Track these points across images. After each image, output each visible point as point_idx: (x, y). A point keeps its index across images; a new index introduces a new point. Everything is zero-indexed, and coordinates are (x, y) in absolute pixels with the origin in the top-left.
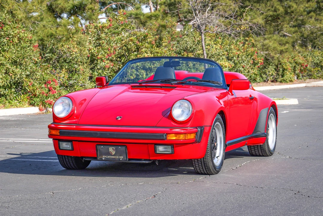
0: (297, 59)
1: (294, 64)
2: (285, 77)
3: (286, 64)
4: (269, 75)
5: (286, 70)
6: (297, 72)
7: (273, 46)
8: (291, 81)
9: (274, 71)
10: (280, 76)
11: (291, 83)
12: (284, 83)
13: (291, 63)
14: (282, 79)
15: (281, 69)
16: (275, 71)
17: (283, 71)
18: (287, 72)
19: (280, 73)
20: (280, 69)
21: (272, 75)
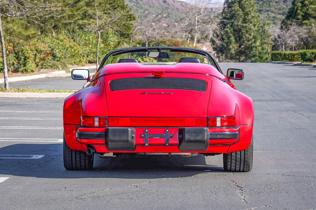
0: (38, 46)
1: (35, 52)
2: (27, 66)
3: (28, 52)
4: (9, 64)
5: (28, 58)
6: (37, 60)
7: (17, 30)
8: (32, 71)
9: (14, 59)
10: (22, 65)
11: (32, 74)
12: (26, 73)
13: (32, 50)
14: (24, 68)
15: (23, 58)
16: (16, 60)
17: (25, 59)
18: (30, 61)
19: (21, 62)
20: (21, 57)
21: (13, 64)
